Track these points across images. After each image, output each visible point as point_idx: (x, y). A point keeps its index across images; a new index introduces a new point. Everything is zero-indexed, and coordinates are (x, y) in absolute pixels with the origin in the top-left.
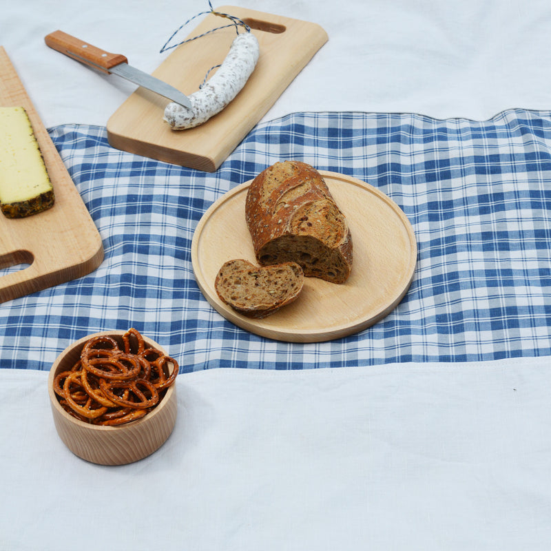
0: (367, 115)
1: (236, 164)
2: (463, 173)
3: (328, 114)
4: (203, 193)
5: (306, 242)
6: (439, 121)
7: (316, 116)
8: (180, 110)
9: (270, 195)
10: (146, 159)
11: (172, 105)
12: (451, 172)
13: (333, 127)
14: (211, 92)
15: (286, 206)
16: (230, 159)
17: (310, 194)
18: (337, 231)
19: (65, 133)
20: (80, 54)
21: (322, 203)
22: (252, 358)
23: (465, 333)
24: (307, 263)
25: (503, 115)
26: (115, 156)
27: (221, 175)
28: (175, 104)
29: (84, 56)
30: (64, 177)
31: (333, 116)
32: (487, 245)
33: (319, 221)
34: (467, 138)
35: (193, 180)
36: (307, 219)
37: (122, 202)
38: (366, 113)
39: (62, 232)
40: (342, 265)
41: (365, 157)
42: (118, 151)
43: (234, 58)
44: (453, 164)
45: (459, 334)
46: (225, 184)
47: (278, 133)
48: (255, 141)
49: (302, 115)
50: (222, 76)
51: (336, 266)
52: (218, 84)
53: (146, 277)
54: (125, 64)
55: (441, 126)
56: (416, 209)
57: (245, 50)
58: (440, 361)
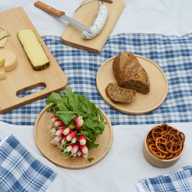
0: (145, 34)
1: (105, 51)
2: (178, 56)
3: (132, 34)
4: (97, 62)
5: (137, 82)
6: (167, 37)
7: (129, 35)
8: (88, 33)
9: (123, 65)
10: (76, 49)
11: (85, 32)
12: (174, 55)
13: (134, 38)
14: (97, 27)
15: (130, 70)
16: (103, 50)
17: (136, 65)
18: (146, 78)
19: (47, 39)
20: (48, 10)
21: (140, 69)
22: (121, 121)
23: (187, 112)
24: (136, 88)
25: (187, 35)
26: (66, 48)
27: (102, 55)
28: (86, 31)
29: (50, 11)
30: (51, 56)
31: (134, 35)
32: (189, 81)
33: (141, 75)
34: (177, 43)
35: (93, 57)
36: (137, 75)
37: (71, 65)
38: (144, 34)
39: (54, 76)
40: (147, 89)
41: (145, 49)
42: (66, 46)
43: (102, 14)
44: (174, 53)
45: (185, 112)
46: (103, 58)
47: (117, 40)
48: (110, 43)
49: (124, 34)
50: (99, 21)
51: (145, 89)
52: (99, 24)
53: (83, 92)
54: (64, 15)
55: (168, 38)
56: (164, 67)
57: (105, 11)
58: (181, 122)
